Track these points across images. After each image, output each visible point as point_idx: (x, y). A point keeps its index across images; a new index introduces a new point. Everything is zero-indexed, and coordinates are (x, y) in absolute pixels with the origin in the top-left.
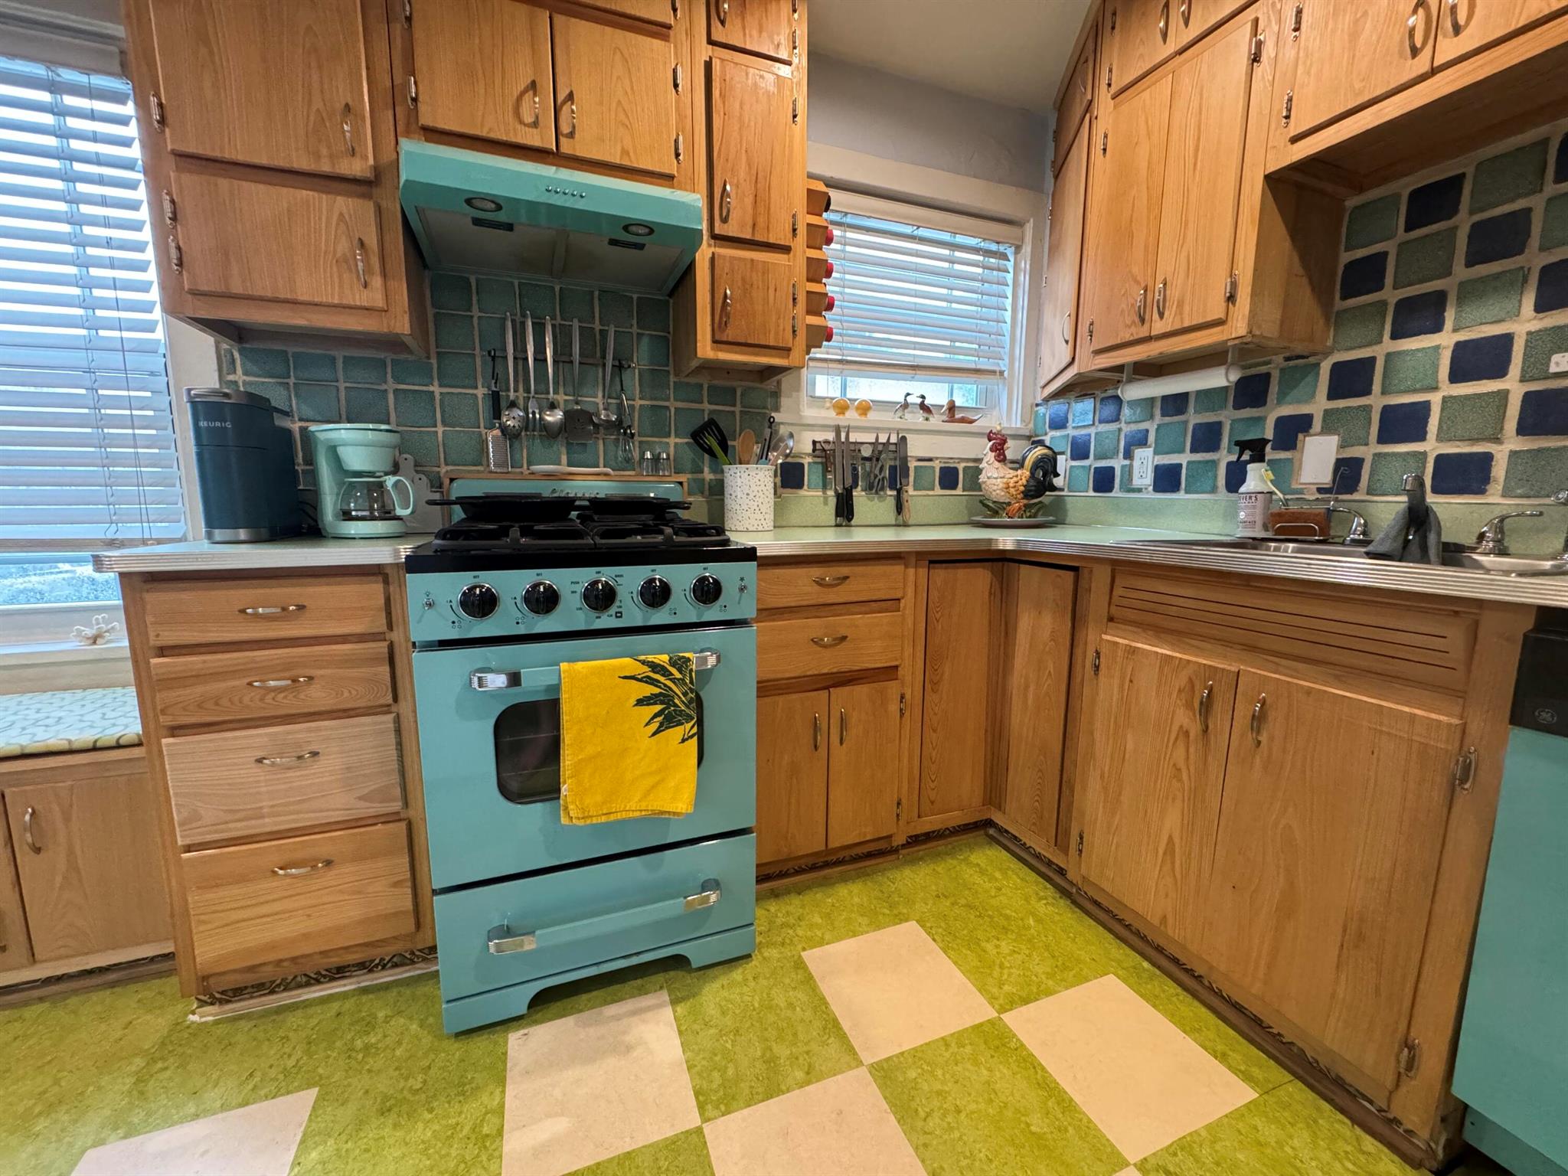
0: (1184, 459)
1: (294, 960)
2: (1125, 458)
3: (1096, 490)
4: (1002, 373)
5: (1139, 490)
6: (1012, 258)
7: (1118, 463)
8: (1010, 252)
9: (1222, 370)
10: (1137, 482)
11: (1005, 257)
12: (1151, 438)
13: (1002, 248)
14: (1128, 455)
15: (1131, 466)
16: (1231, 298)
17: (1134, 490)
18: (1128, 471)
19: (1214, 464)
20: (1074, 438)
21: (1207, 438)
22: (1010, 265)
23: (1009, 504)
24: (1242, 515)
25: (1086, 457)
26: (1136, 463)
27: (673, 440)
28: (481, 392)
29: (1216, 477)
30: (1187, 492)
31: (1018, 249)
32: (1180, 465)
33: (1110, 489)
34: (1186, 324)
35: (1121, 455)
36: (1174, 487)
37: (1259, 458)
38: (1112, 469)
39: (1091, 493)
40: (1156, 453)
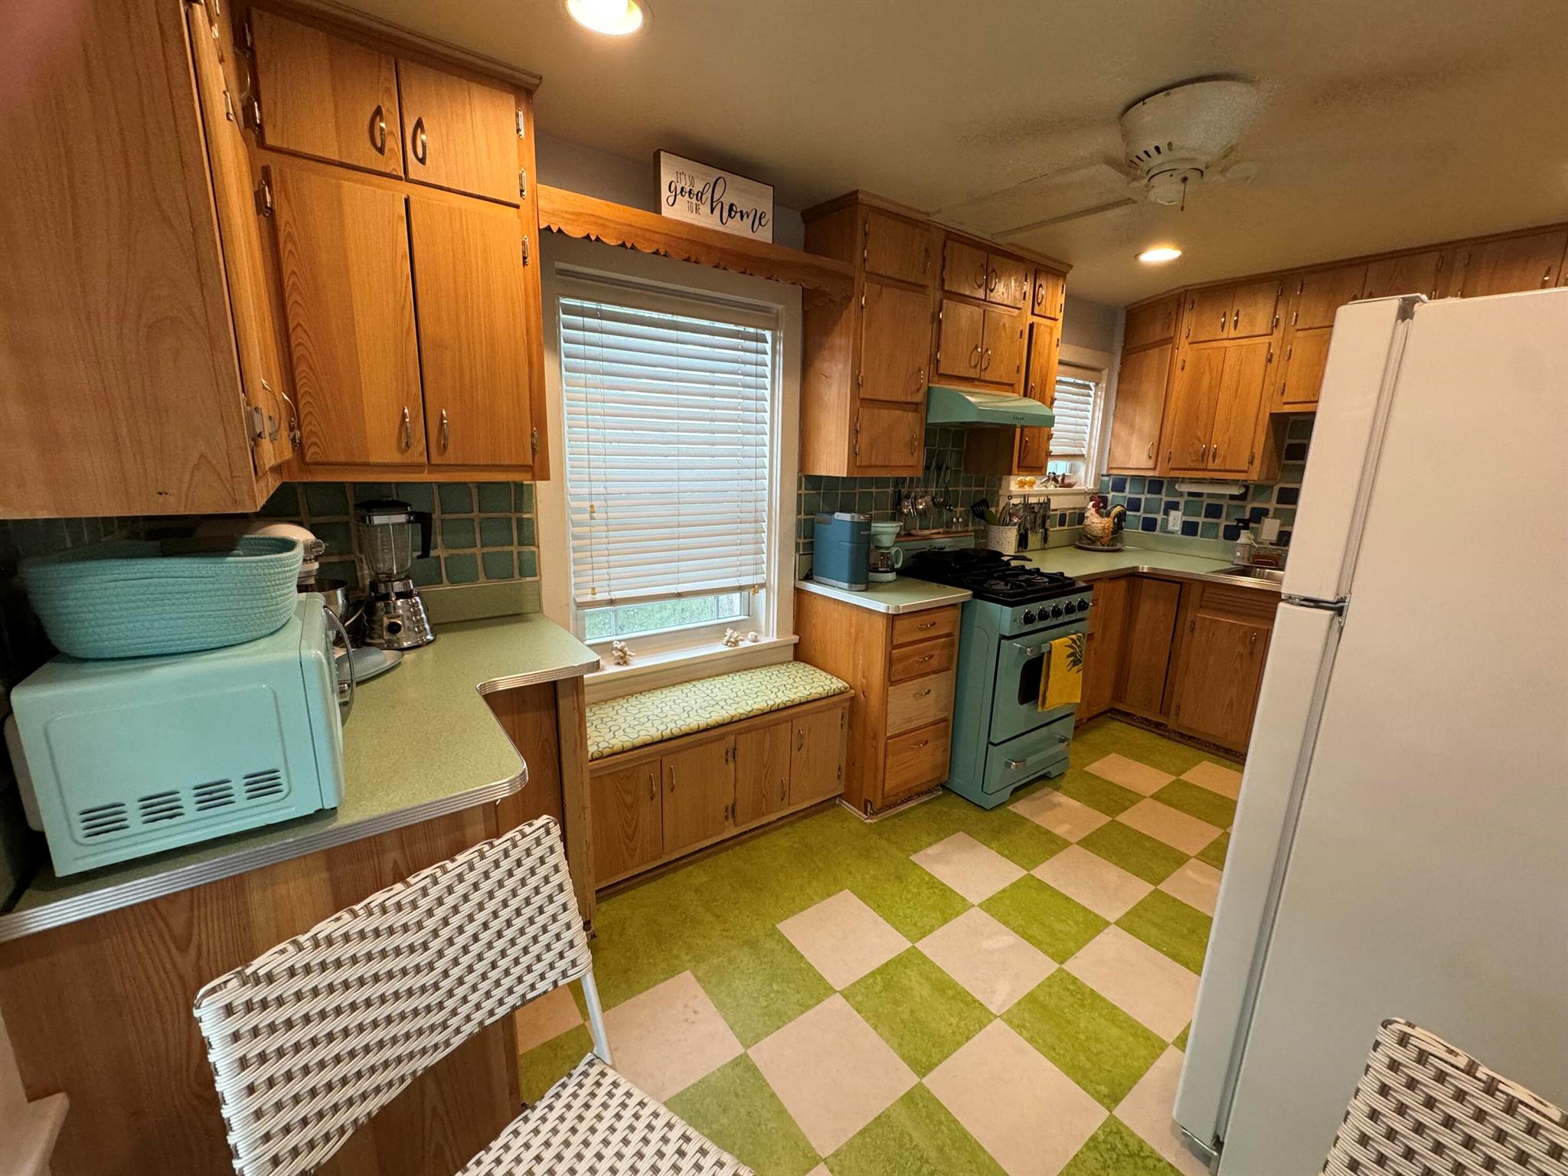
0: (1201, 520)
1: (909, 789)
2: (1164, 514)
3: (1143, 529)
4: (1083, 456)
5: (1173, 533)
6: (1093, 388)
7: (1160, 517)
8: (1092, 385)
9: (1237, 488)
10: (1170, 527)
11: (1088, 387)
12: (1181, 506)
13: (1087, 383)
14: (1166, 513)
15: (1167, 520)
16: (1251, 462)
17: (1169, 532)
18: (1165, 522)
19: (1218, 525)
20: (1130, 499)
21: (1214, 511)
22: (1092, 393)
23: (1102, 537)
24: (1238, 554)
25: (1138, 510)
26: (1171, 519)
27: (959, 509)
28: (890, 490)
29: (1218, 532)
30: (1201, 537)
31: (1097, 385)
32: (1198, 523)
33: (1154, 531)
34: (1227, 468)
35: (1162, 513)
36: (1194, 533)
37: (1246, 528)
38: (1156, 520)
39: (1141, 531)
40: (1184, 514)
